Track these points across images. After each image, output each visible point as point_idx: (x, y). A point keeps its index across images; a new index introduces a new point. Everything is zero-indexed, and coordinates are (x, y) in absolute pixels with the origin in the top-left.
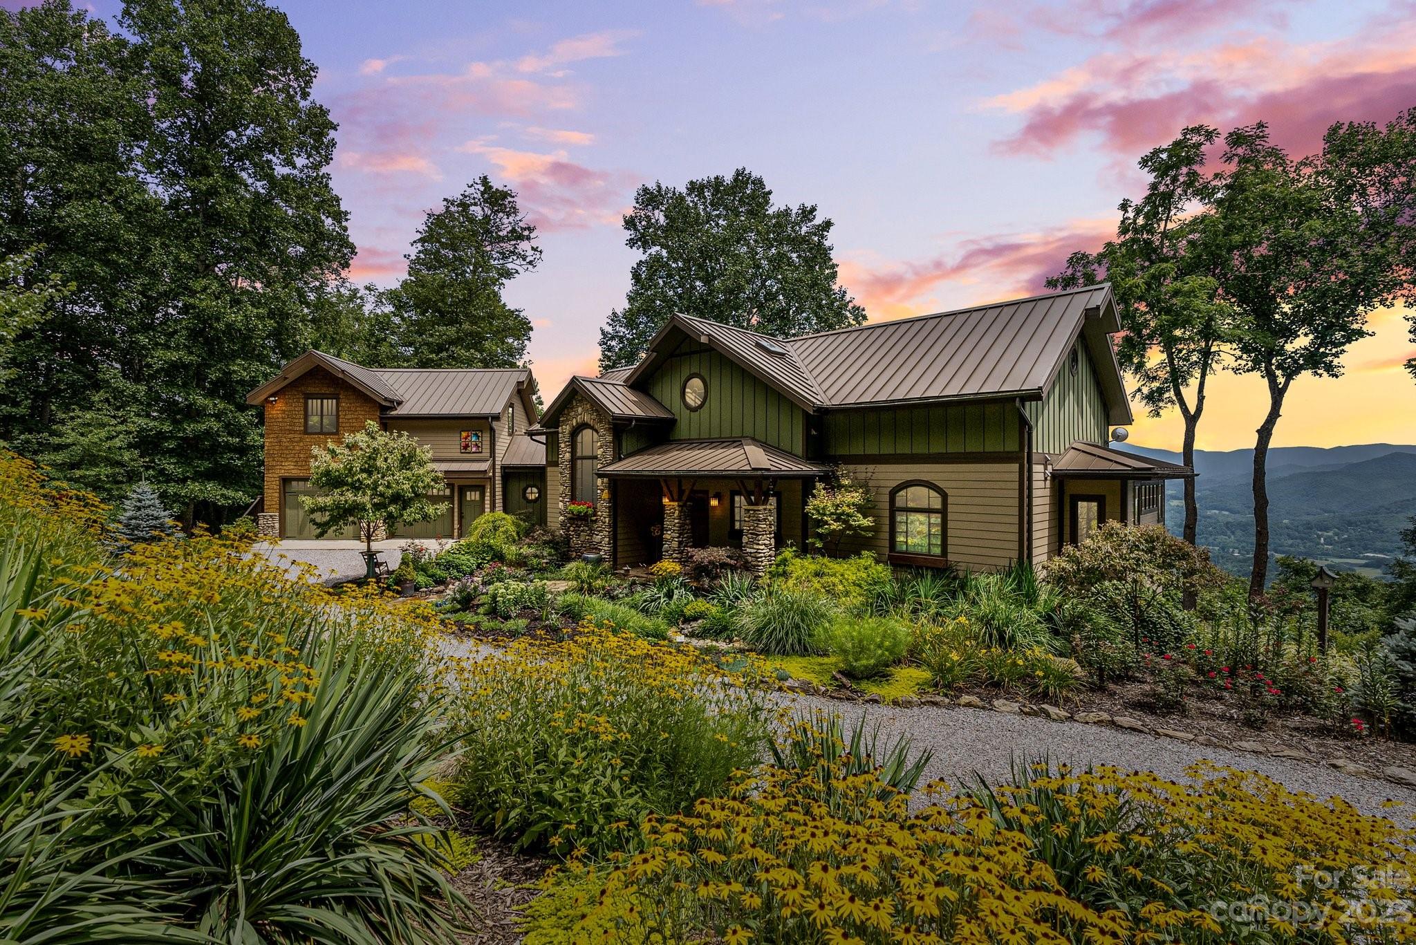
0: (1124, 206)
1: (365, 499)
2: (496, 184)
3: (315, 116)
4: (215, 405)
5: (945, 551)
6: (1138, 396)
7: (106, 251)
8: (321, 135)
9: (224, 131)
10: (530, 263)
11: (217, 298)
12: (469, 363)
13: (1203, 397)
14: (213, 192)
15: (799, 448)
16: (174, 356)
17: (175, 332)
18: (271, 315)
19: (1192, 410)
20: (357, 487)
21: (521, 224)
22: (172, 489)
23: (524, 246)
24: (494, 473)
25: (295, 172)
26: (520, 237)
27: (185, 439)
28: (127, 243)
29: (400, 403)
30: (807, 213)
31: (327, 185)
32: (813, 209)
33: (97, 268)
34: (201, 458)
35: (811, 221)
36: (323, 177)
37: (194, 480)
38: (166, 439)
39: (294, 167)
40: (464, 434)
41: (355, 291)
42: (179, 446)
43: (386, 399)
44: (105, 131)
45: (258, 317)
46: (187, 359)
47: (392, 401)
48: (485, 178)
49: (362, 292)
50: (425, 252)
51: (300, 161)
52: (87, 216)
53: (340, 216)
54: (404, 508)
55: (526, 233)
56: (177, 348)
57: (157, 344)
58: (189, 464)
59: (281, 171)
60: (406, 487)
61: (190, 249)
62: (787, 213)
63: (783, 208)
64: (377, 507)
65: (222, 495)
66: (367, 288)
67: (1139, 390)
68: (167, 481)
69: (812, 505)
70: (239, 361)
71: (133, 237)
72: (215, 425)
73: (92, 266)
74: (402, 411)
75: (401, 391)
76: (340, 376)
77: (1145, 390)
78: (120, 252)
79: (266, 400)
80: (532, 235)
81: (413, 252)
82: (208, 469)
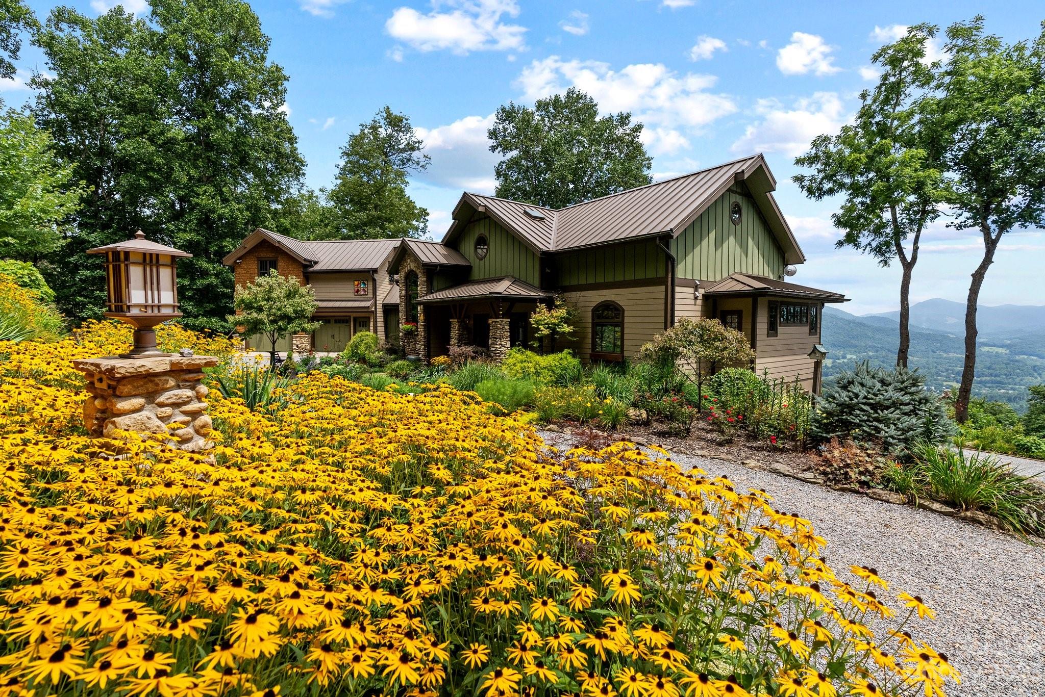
0: (864, 96)
1: (263, 316)
2: (395, 112)
3: (273, 72)
4: (214, 268)
5: (622, 351)
6: (868, 249)
7: (146, 170)
8: (276, 85)
9: (214, 87)
10: (423, 166)
11: (213, 198)
12: (375, 237)
13: (918, 248)
14: (208, 128)
15: (537, 282)
16: (188, 236)
17: (190, 221)
18: (248, 208)
19: (909, 258)
20: (260, 310)
21: (414, 139)
22: (191, 321)
23: (416, 155)
24: (376, 308)
25: (264, 112)
26: (413, 149)
27: (198, 290)
28: (158, 164)
29: (316, 263)
30: (624, 119)
31: (284, 120)
32: (628, 116)
33: (142, 182)
34: (209, 302)
35: (627, 125)
36: (281, 114)
37: (203, 316)
38: (187, 290)
39: (263, 108)
40: (356, 283)
41: (312, 192)
42: (194, 294)
43: (305, 260)
44: (142, 93)
45: (238, 209)
46: (196, 238)
47: (310, 261)
48: (388, 108)
49: (317, 193)
50: (350, 162)
51: (267, 104)
52: (134, 148)
53: (292, 140)
54: (289, 324)
55: (417, 145)
56: (191, 231)
57: (180, 229)
58: (202, 306)
59: (255, 111)
60: (291, 310)
61: (196, 167)
62: (610, 119)
63: (607, 116)
64: (272, 322)
65: (222, 326)
66: (321, 190)
67: (870, 244)
68: (188, 317)
69: (534, 318)
70: (228, 239)
71: (161, 161)
72: (214, 281)
73: (139, 180)
74: (317, 268)
75: (319, 255)
76: (277, 245)
77: (874, 244)
78: (154, 170)
79: (235, 262)
80: (421, 147)
81: (342, 163)
82: (212, 309)
